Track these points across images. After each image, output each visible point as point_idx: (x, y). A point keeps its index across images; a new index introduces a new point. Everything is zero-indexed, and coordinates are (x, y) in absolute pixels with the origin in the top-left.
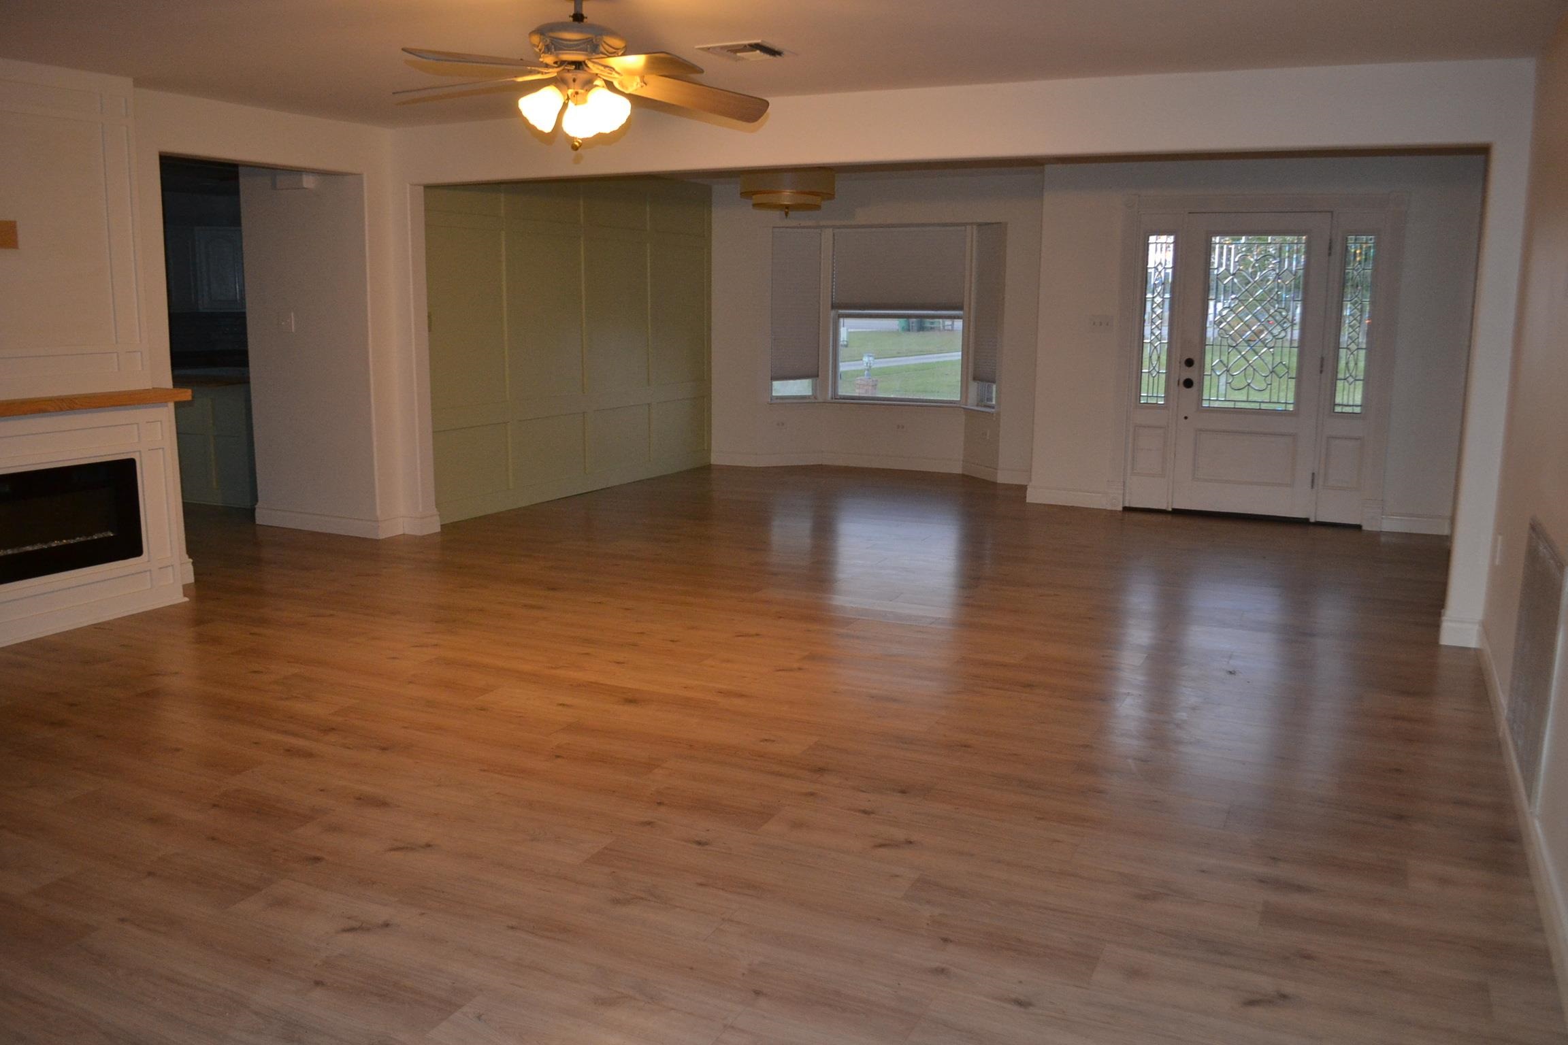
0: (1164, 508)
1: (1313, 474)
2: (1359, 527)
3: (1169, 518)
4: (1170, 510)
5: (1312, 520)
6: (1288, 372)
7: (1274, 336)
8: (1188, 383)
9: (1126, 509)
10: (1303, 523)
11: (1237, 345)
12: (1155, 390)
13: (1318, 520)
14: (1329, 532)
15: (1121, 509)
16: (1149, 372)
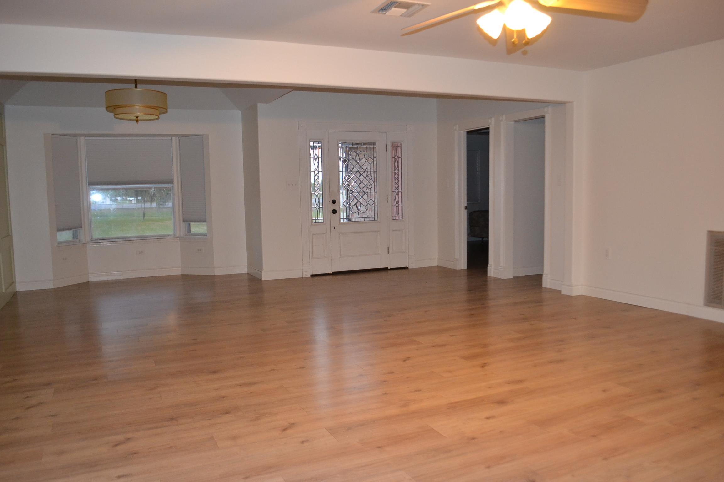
0: (328, 273)
1: (388, 247)
2: (406, 268)
3: (331, 277)
4: (331, 273)
5: (389, 268)
6: (374, 203)
7: (367, 188)
8: (334, 212)
9: (313, 276)
10: (386, 269)
11: (353, 192)
12: (319, 217)
13: (391, 268)
14: (395, 271)
15: (310, 276)
16: (315, 208)
